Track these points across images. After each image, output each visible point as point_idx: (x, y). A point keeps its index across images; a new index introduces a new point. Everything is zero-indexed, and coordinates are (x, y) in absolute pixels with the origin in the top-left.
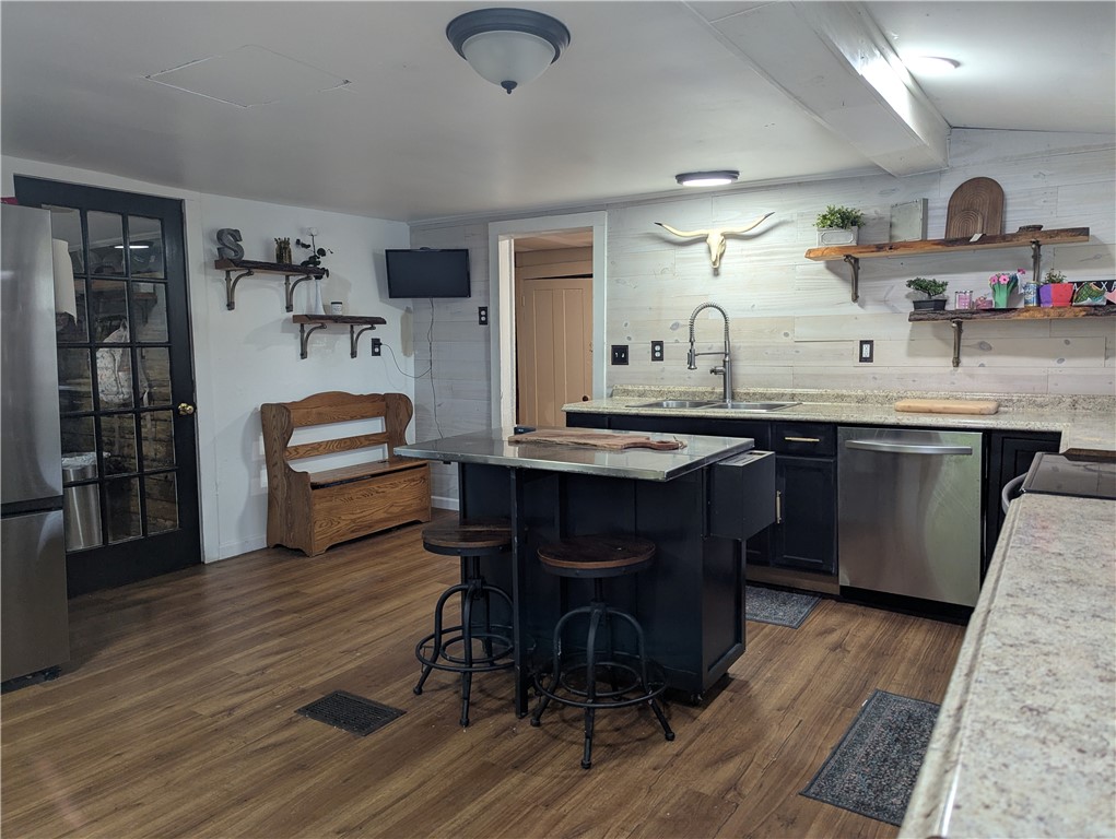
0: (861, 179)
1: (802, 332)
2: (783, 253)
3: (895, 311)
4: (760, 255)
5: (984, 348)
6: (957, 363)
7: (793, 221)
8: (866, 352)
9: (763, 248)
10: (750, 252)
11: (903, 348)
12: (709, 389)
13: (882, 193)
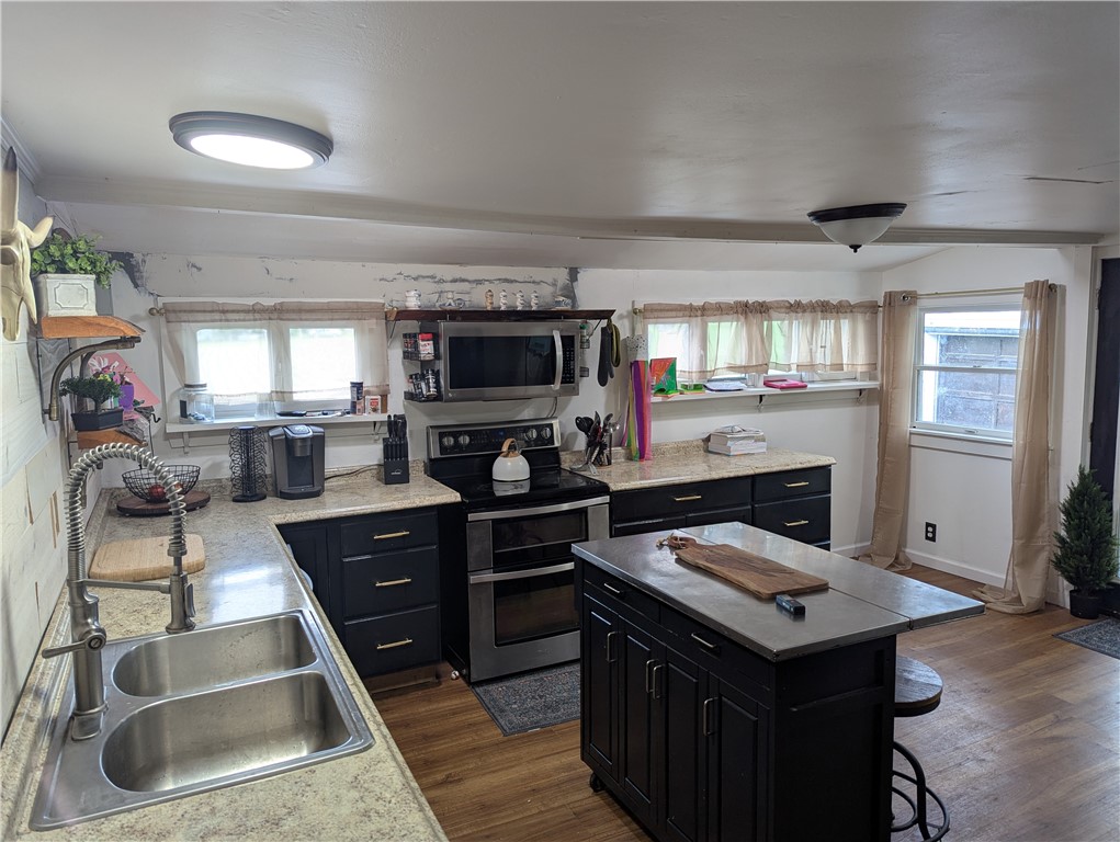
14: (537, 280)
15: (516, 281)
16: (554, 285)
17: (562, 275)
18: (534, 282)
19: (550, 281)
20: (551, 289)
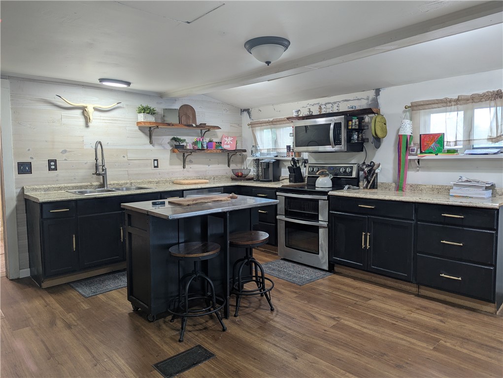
0: (150, 96)
1: (131, 156)
2: (120, 120)
3: (165, 149)
4: (109, 120)
5: (191, 162)
6: (184, 167)
7: (123, 108)
8: (156, 164)
9: (111, 117)
10: (104, 118)
11: (168, 162)
12: (89, 184)
13: (157, 103)
14: (360, 98)
15: (350, 100)
16: (368, 99)
17: (371, 94)
18: (358, 99)
19: (365, 97)
20: (366, 101)
